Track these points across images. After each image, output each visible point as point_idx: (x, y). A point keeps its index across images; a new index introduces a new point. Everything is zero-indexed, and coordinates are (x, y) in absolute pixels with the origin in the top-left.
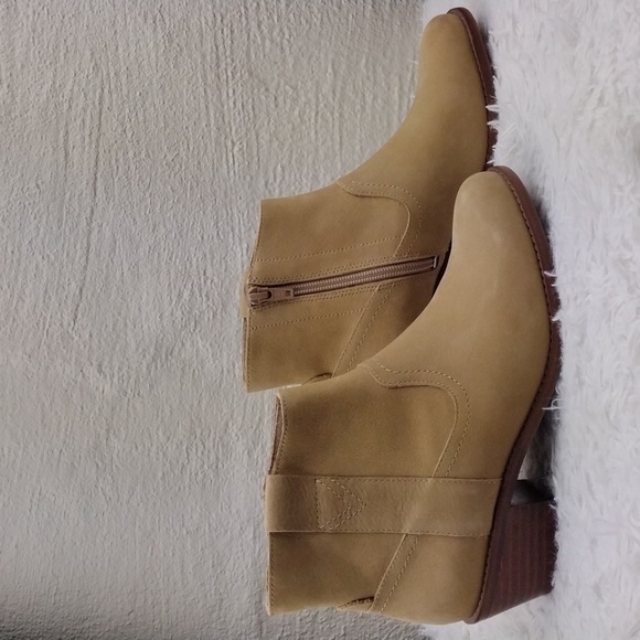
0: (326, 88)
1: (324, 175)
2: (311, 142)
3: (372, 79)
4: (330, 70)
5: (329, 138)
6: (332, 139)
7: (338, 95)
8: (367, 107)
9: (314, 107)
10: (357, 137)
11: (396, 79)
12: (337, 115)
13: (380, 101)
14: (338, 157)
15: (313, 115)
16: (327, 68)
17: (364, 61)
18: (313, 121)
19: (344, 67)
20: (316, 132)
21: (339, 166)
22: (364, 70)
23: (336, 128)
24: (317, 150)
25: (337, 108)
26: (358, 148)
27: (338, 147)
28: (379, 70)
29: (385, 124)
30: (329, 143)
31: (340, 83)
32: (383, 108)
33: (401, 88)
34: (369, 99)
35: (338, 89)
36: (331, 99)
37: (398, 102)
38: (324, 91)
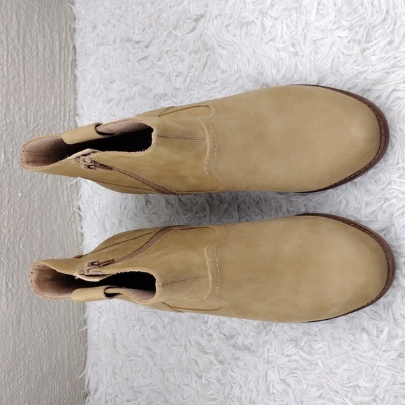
0: (13, 33)
1: (14, 105)
2: (4, 77)
3: (42, 31)
4: (14, 18)
5: (16, 75)
6: (18, 76)
7: (21, 41)
8: (40, 54)
9: (6, 47)
10: (35, 77)
11: (57, 35)
12: (21, 57)
13: (48, 50)
14: (22, 91)
15: (6, 54)
16: (12, 16)
17: (36, 16)
18: (5, 58)
19: (23, 18)
20: (8, 69)
21: (24, 99)
22: (37, 25)
23: (21, 66)
24: (8, 84)
25: (21, 51)
26: (35, 86)
27: (22, 83)
28: (46, 26)
29: (52, 69)
30: (17, 79)
31: (22, 31)
32: (50, 57)
33: (60, 44)
34: (41, 48)
35: (21, 36)
36: (16, 42)
37: (58, 54)
38: (12, 35)
